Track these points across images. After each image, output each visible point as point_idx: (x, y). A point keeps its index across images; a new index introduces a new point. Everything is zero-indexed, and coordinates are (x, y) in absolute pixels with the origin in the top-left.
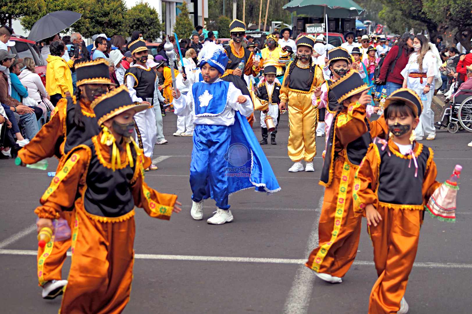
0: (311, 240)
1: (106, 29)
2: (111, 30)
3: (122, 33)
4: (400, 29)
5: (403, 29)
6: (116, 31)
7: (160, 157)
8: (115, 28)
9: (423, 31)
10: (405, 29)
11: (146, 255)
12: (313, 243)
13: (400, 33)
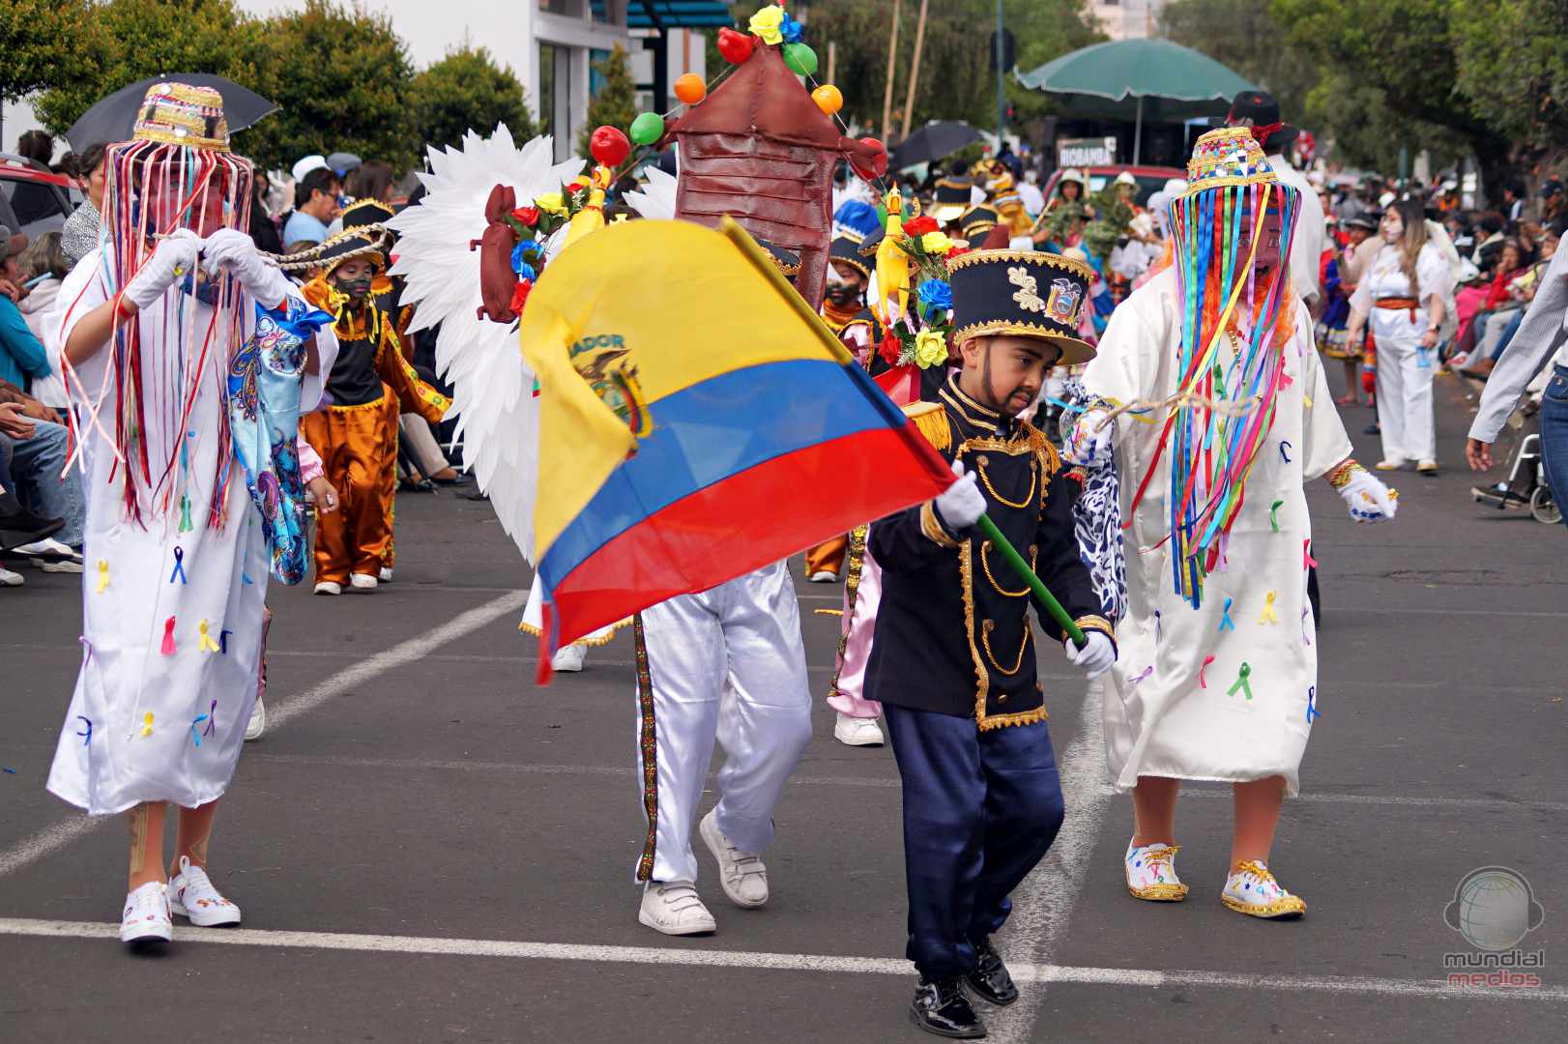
0: (1026, 896)
1: (340, 138)
2: (358, 144)
3: (395, 154)
4: (1380, 154)
5: (1391, 152)
6: (372, 146)
7: (510, 596)
8: (370, 138)
9: (1462, 160)
10: (1397, 154)
11: (442, 941)
12: (1033, 907)
13: (1380, 165)
